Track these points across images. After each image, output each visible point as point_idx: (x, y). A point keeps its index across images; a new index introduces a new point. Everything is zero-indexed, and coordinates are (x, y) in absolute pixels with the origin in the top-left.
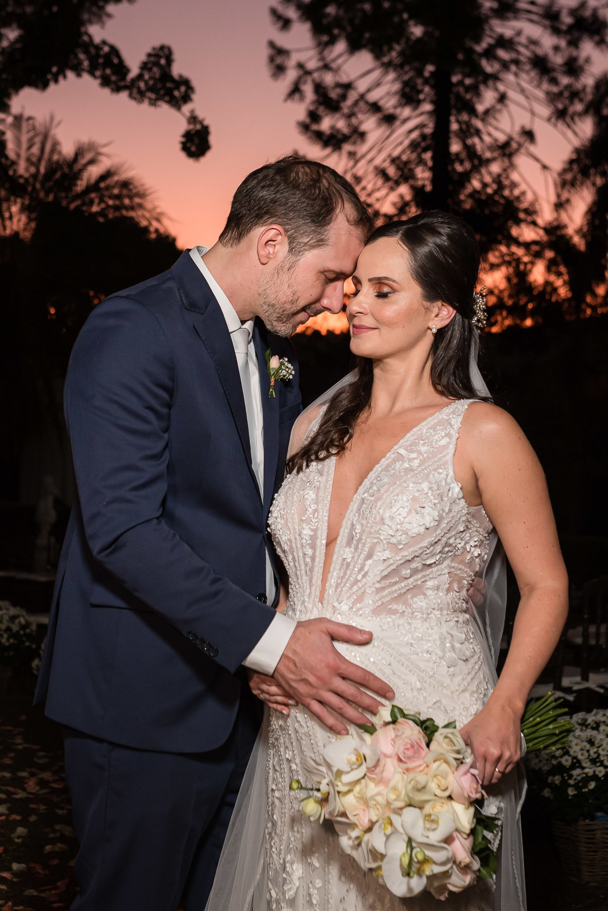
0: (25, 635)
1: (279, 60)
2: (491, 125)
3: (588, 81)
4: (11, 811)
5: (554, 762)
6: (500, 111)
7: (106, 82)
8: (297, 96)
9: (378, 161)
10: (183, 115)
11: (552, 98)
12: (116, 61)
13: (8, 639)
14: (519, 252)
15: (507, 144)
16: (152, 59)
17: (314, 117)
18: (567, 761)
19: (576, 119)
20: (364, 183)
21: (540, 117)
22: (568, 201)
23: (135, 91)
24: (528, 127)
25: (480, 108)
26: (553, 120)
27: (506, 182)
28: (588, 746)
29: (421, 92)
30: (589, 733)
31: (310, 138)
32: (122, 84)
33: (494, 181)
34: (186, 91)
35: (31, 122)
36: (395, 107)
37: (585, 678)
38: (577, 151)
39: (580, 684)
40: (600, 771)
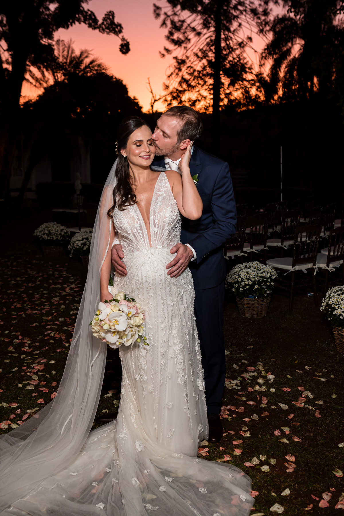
0: (66, 236)
1: (157, 12)
2: (236, 35)
3: (271, 18)
4: (60, 299)
5: (236, 280)
6: (239, 30)
7: (90, 26)
8: (164, 26)
9: (195, 51)
10: (120, 38)
11: (259, 24)
12: (93, 17)
13: (60, 238)
14: (246, 83)
15: (242, 42)
16: (107, 16)
17: (171, 33)
18: (240, 279)
19: (267, 33)
20: (190, 59)
21: (254, 32)
22: (264, 64)
23: (101, 29)
24: (250, 36)
25: (232, 29)
26: (258, 33)
27: (242, 57)
28: (247, 274)
29: (210, 23)
30: (248, 270)
31: (170, 41)
32: (96, 26)
33: (237, 57)
34: (120, 29)
35: (63, 42)
36: (201, 29)
37: (252, 248)
38: (268, 46)
39: (250, 250)
40: (250, 283)
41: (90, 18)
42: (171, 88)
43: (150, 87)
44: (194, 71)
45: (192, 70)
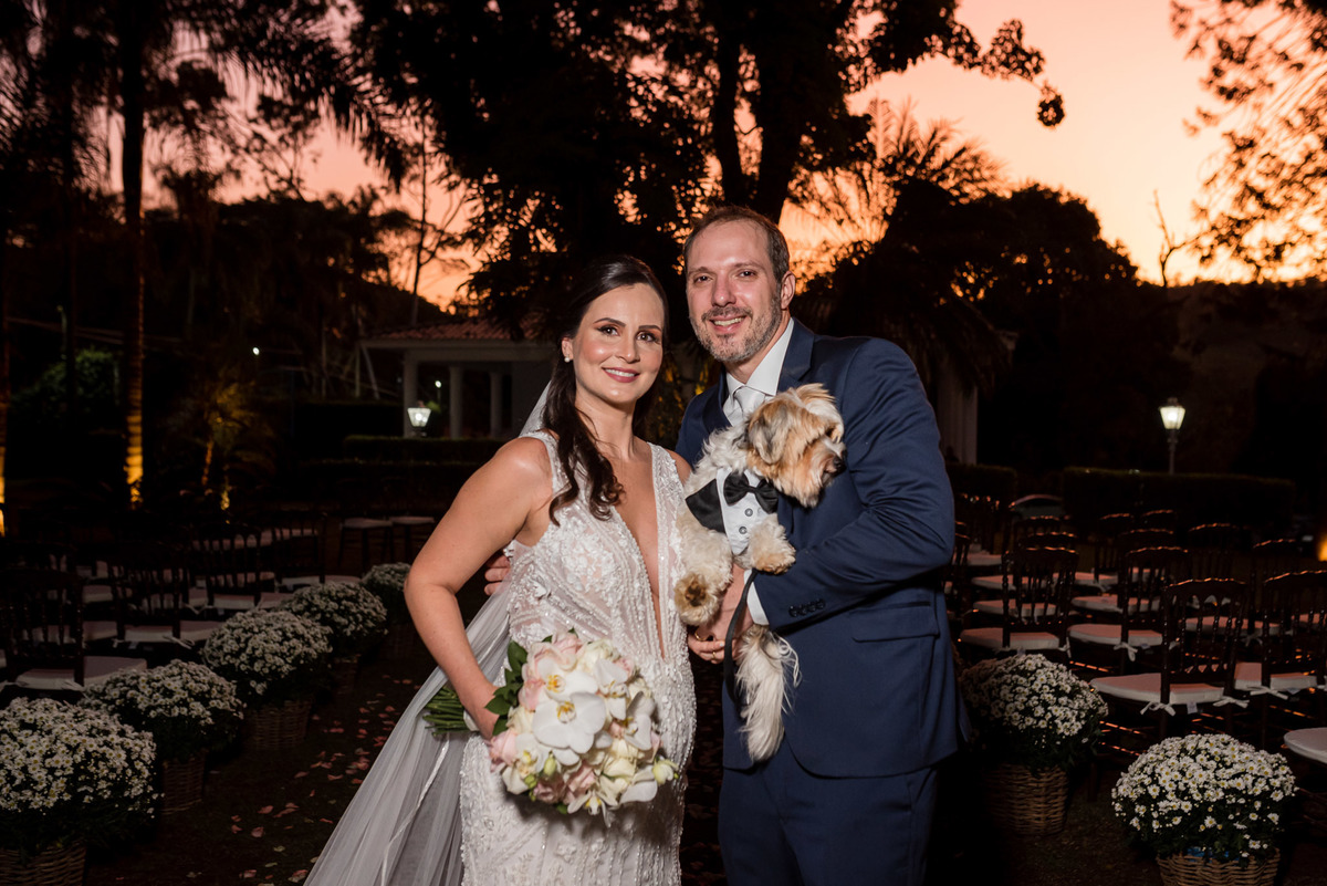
1: (1181, 19)
5: (1143, 791)
7: (959, 60)
8: (1197, 52)
9: (1283, 112)
10: (1036, 86)
12: (967, 39)
16: (1003, 34)
17: (1217, 72)
20: (1268, 136)
23: (987, 67)
28: (1180, 776)
31: (1214, 93)
32: (975, 61)
34: (1037, 63)
35: (888, 105)
36: (1305, 55)
37: (1267, 683)
39: (1259, 689)
40: (1187, 806)
41: (960, 43)
42: (1213, 215)
43: (1160, 213)
44: (1282, 165)
45: (1273, 164)
